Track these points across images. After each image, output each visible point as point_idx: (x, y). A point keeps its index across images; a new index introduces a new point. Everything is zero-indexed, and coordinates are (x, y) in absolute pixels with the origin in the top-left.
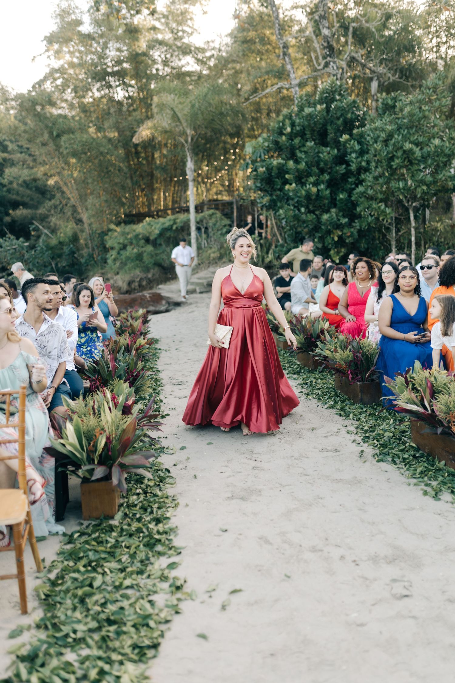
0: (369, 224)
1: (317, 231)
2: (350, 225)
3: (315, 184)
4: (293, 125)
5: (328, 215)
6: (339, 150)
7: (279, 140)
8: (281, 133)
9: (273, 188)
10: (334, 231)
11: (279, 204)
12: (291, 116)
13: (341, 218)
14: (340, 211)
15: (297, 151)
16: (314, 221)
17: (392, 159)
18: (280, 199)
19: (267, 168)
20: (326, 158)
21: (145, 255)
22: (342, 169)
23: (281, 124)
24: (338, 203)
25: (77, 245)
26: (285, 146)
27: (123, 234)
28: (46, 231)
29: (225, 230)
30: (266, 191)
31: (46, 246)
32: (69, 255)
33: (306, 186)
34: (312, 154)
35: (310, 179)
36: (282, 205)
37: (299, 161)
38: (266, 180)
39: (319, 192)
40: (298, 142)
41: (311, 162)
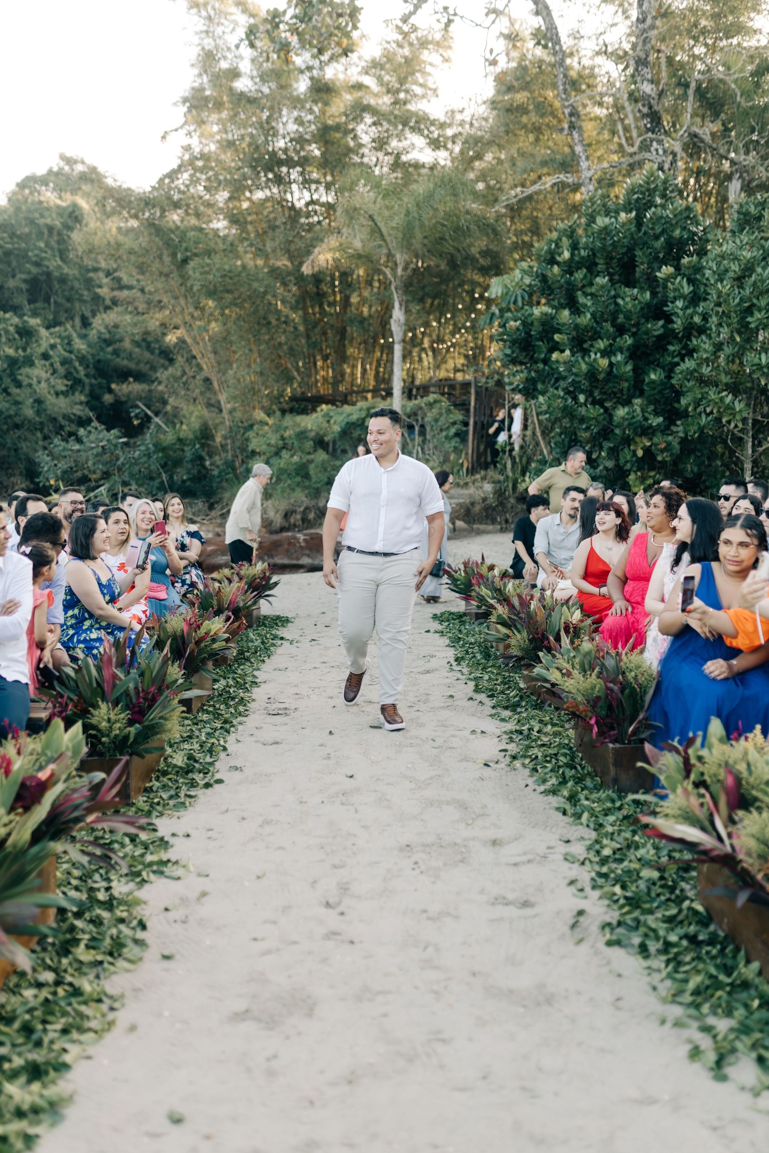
0: (701, 430)
1: (606, 439)
2: (666, 430)
3: (606, 353)
4: (574, 247)
5: (626, 409)
6: (654, 294)
7: (549, 274)
8: (552, 261)
9: (532, 357)
10: (638, 439)
11: (540, 386)
12: (573, 232)
13: (651, 417)
14: (650, 403)
15: (579, 293)
16: (601, 418)
17: (749, 311)
18: (543, 377)
19: (524, 323)
20: (630, 306)
21: (312, 467)
22: (657, 327)
23: (553, 246)
24: (646, 388)
25: (208, 445)
26: (557, 285)
27: (278, 429)
28: (157, 420)
29: (453, 431)
30: (521, 363)
31: (155, 445)
32: (192, 461)
33: (590, 356)
34: (603, 299)
35: (599, 344)
36: (547, 387)
37: (583, 310)
38: (520, 343)
39: (612, 367)
40: (581, 276)
41: (602, 313)
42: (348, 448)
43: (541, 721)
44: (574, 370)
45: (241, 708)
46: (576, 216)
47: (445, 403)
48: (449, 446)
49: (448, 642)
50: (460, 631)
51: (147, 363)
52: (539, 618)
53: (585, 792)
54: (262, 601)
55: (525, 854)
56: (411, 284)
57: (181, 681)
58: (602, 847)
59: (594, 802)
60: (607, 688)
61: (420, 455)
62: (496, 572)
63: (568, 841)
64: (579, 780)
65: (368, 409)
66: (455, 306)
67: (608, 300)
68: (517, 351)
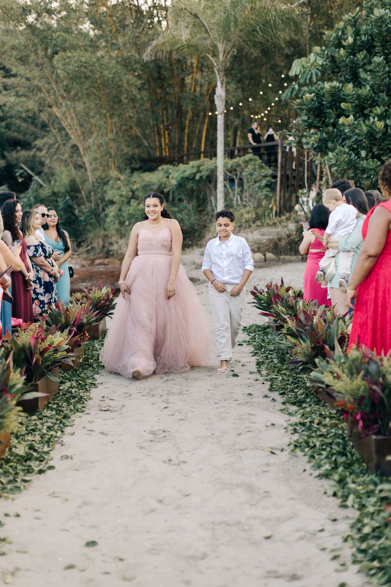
3: (382, 117)
4: (357, 33)
7: (337, 55)
8: (339, 45)
9: (324, 122)
11: (330, 145)
12: (356, 22)
18: (332, 137)
19: (317, 95)
23: (340, 33)
25: (77, 197)
26: (343, 64)
27: (128, 183)
28: (36, 178)
29: (264, 182)
30: (315, 127)
31: (35, 198)
32: (63, 209)
33: (369, 120)
34: (379, 74)
35: (376, 110)
36: (335, 145)
37: (364, 83)
38: (314, 111)
39: (387, 129)
40: (362, 57)
41: (379, 85)
42: (183, 197)
43: (321, 415)
44: (357, 131)
45: (79, 406)
46: (358, 9)
48: (261, 194)
49: (252, 349)
50: (263, 340)
51: (32, 134)
52: (319, 330)
53: (353, 476)
54: (107, 318)
55: (297, 531)
56: (233, 69)
57: (19, 386)
58: (364, 526)
59: (359, 485)
60: (371, 389)
62: (290, 292)
63: (335, 520)
64: (348, 466)
65: (198, 167)
66: (267, 84)
67: (384, 74)
68: (312, 118)
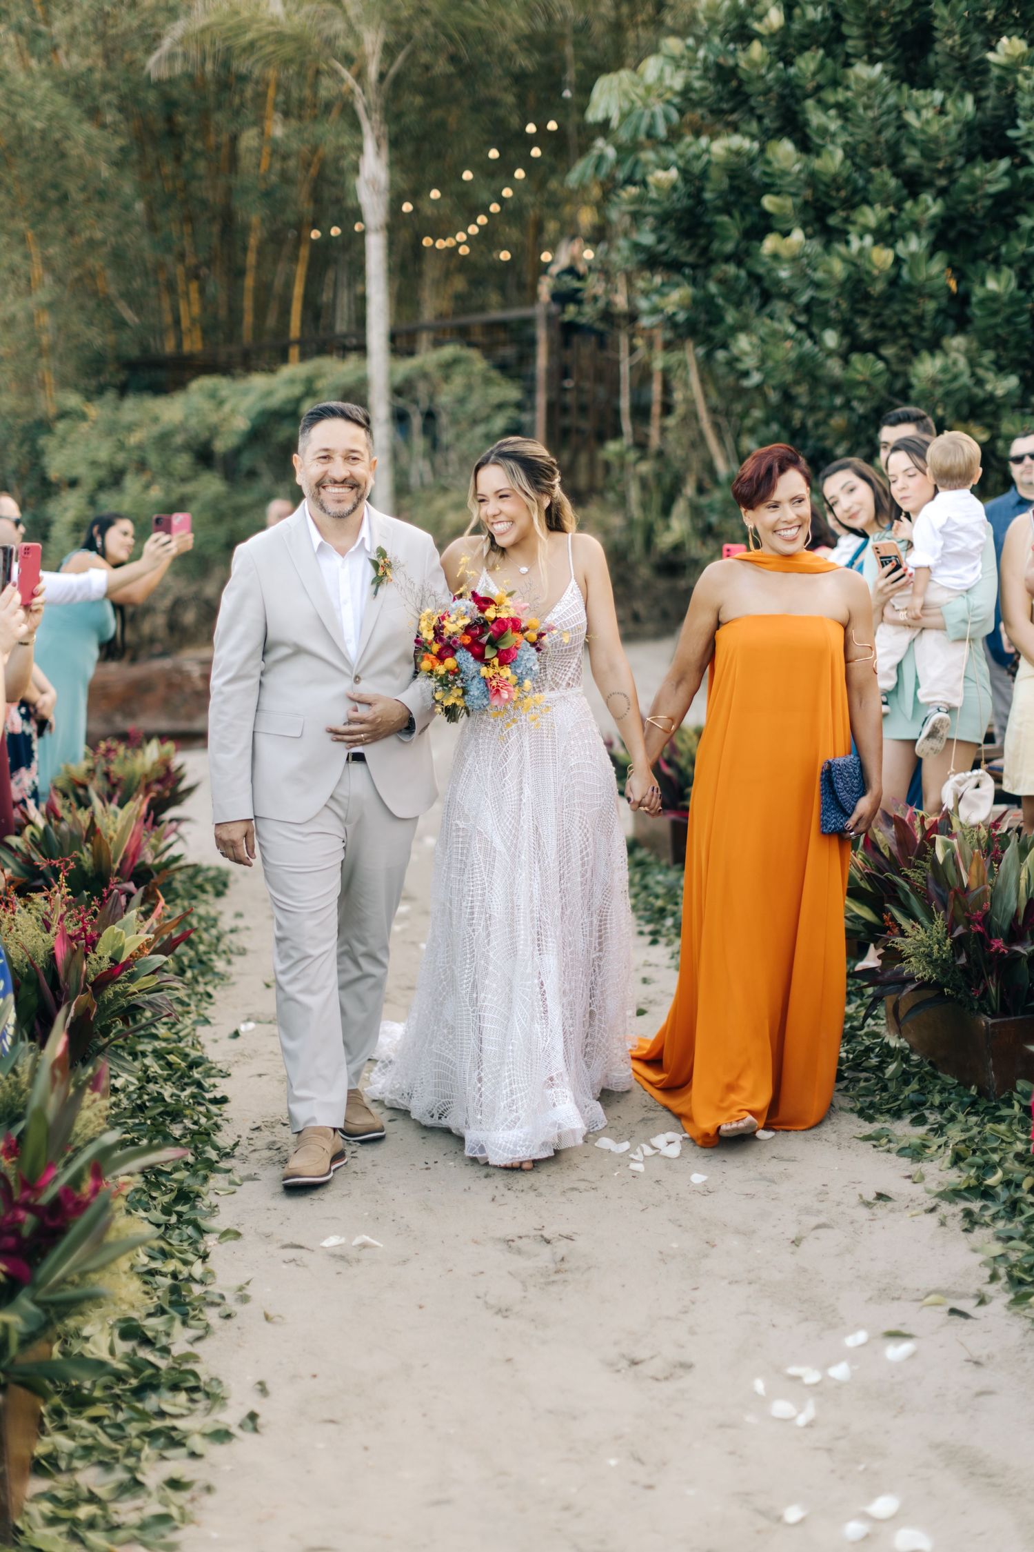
3: (886, 236)
5: (939, 362)
6: (980, 101)
7: (739, 62)
8: (743, 34)
13: (990, 376)
16: (880, 383)
18: (735, 294)
19: (685, 172)
20: (934, 129)
22: (993, 175)
24: (976, 311)
26: (760, 86)
29: (499, 424)
30: (674, 266)
33: (847, 243)
34: (870, 114)
35: (863, 214)
36: (746, 316)
37: (818, 141)
38: (679, 220)
39: (900, 268)
40: (812, 66)
41: (869, 145)
47: (478, 363)
61: (428, 478)
67: (882, 115)
68: (671, 237)
